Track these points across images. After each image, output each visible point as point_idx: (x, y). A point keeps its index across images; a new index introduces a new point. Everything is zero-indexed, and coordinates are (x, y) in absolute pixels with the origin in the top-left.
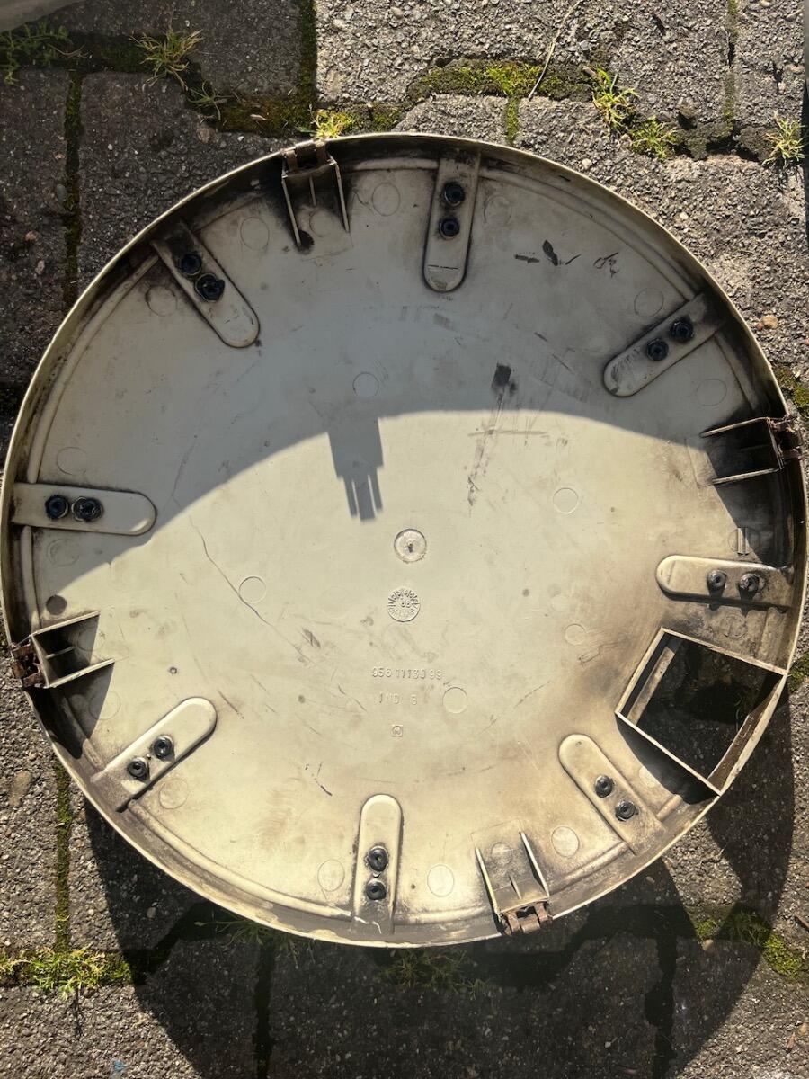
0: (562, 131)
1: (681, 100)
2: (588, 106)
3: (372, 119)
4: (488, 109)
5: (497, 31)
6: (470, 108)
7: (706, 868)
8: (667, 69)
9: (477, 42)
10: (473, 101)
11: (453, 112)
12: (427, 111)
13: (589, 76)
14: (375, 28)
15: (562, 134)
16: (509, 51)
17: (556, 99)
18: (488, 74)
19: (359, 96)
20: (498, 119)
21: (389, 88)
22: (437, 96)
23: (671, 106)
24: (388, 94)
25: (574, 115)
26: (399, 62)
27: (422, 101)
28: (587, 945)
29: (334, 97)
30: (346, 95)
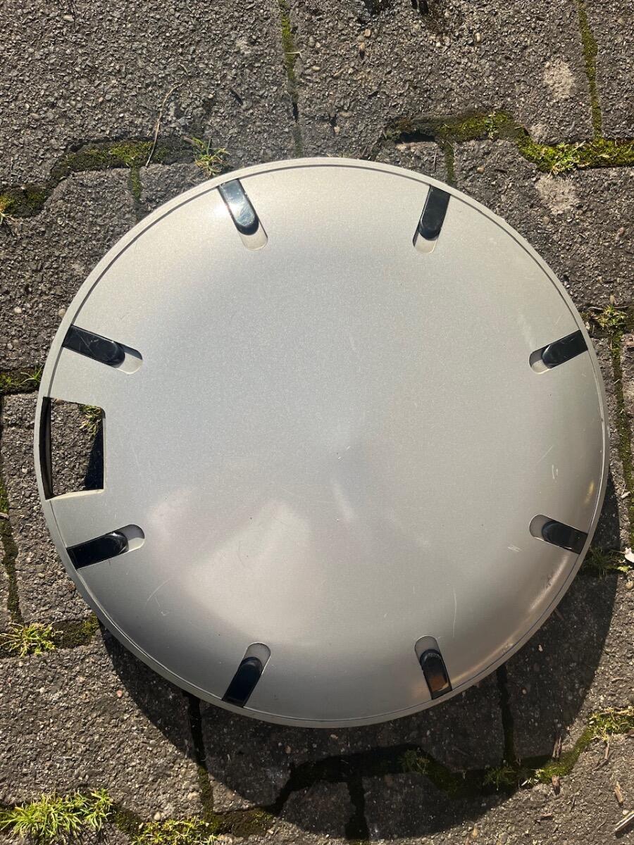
5: (114, 120)
8: (248, 130)
9: (99, 130)
12: (69, 186)
13: (190, 143)
14: (20, 130)
16: (126, 133)
26: (42, 153)
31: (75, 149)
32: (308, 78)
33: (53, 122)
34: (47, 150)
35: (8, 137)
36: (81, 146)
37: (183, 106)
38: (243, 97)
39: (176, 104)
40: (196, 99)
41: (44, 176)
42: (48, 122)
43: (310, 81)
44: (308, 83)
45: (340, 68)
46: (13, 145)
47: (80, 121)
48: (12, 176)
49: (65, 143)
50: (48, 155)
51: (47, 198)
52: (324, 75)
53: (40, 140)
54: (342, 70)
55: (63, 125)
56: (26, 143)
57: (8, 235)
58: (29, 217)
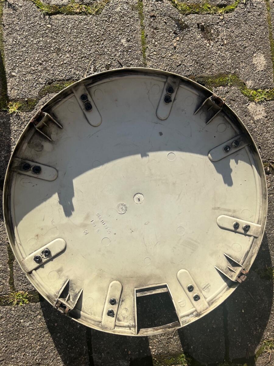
3: (28, 103)
9: (61, 76)
12: (46, 99)
14: (26, 74)
16: (72, 78)
19: (23, 97)
21: (32, 93)
22: (49, 94)
26: (35, 85)
27: (44, 96)
29: (14, 98)
30: (18, 97)
31: (49, 84)
32: (151, 57)
33: (41, 72)
34: (37, 83)
35: (20, 77)
36: (52, 82)
37: (97, 67)
38: (123, 64)
39: (94, 66)
40: (103, 64)
41: (35, 95)
42: (38, 71)
43: (152, 58)
44: (151, 59)
45: (165, 54)
46: (23, 80)
47: (52, 72)
48: (22, 94)
49: (45, 81)
50: (38, 86)
51: (36, 104)
52: (158, 56)
53: (35, 79)
54: (166, 54)
55: (45, 73)
56: (28, 80)
57: (18, 120)
58: (28, 112)
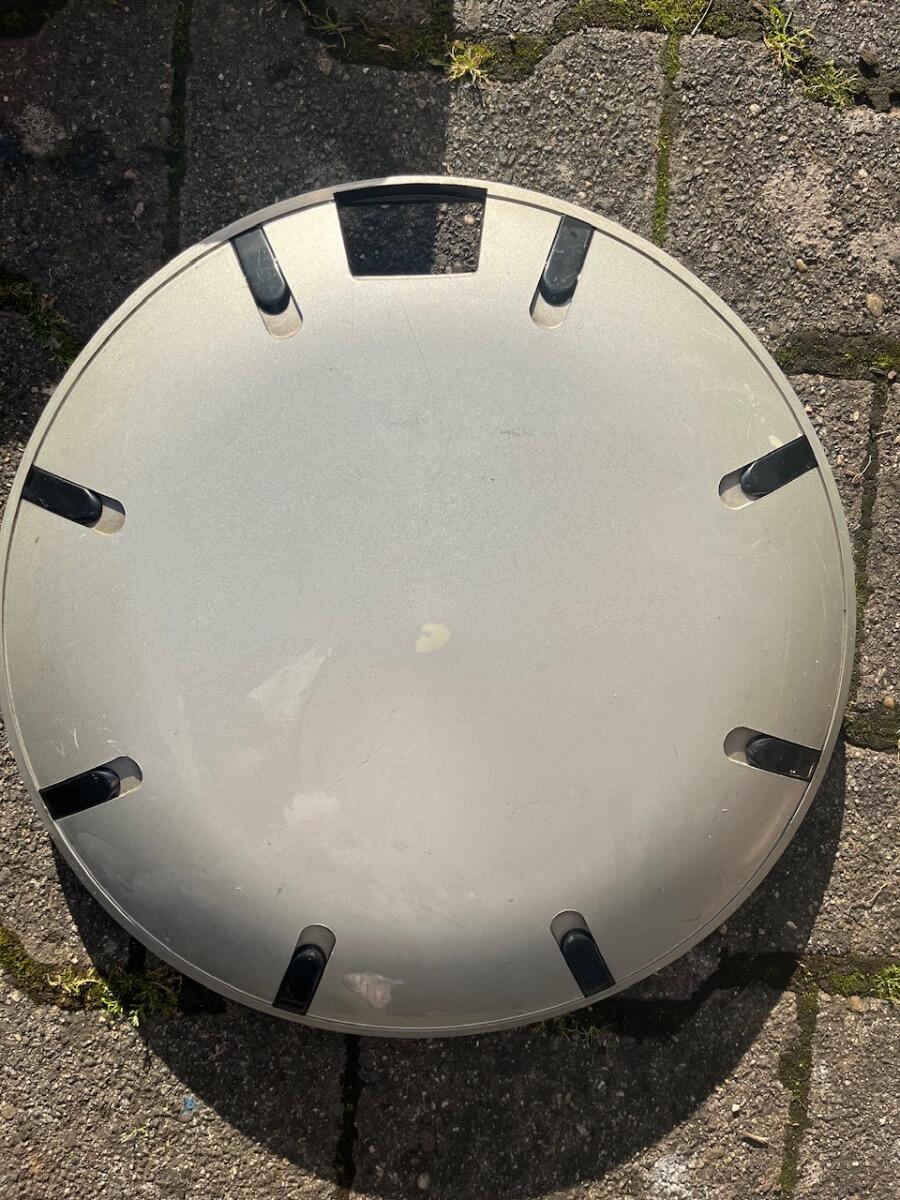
0: (728, 73)
1: (863, 44)
2: (758, 46)
3: (514, 52)
4: (645, 45)
6: (625, 43)
7: (856, 916)
10: (627, 35)
11: (606, 47)
15: (728, 76)
17: (721, 38)
18: (646, 6)
19: (501, 27)
20: (656, 56)
21: (534, 19)
22: (589, 30)
23: (850, 51)
24: (532, 25)
25: (742, 56)
27: (571, 35)
28: (718, 994)
29: (471, 28)
30: (485, 26)
